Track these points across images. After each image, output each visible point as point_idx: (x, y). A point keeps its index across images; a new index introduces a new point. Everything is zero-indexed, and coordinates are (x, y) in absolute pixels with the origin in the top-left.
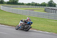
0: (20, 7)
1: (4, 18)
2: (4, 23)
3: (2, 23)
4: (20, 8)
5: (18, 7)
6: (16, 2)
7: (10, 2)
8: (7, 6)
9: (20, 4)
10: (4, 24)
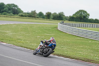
0: (91, 26)
1: (64, 45)
2: (64, 54)
3: (60, 54)
4: (91, 28)
5: (89, 26)
6: (84, 17)
7: (75, 16)
8: (69, 25)
9: (92, 21)
10: (63, 56)
